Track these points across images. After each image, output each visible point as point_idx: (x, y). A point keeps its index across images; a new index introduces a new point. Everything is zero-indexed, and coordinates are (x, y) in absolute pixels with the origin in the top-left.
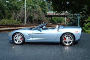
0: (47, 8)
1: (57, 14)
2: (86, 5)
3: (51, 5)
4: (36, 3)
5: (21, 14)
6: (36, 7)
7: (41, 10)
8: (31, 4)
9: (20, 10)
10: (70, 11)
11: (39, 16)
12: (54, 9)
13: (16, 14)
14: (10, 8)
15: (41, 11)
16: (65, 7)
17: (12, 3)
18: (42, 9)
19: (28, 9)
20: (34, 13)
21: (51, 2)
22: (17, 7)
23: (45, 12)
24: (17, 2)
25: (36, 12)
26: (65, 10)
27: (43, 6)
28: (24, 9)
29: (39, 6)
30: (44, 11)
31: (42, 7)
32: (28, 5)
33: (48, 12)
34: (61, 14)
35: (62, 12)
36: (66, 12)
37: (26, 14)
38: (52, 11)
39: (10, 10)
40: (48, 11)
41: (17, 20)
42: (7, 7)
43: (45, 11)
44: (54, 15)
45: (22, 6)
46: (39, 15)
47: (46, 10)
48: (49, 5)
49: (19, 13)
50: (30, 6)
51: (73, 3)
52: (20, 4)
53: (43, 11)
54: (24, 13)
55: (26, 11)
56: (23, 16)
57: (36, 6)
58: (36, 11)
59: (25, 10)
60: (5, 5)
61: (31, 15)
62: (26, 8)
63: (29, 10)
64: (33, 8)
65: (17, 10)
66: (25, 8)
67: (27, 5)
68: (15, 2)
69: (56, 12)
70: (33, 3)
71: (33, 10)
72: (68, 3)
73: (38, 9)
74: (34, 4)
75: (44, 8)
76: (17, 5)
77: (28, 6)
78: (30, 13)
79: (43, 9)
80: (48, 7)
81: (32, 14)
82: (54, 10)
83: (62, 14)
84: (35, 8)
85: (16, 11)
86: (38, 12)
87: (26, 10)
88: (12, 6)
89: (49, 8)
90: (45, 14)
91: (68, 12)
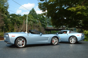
0: (46, 22)
1: (56, 29)
2: (81, 20)
3: (51, 20)
4: (37, 18)
5: (23, 28)
8: (32, 19)
9: (22, 24)
10: (67, 25)
11: (39, 30)
13: (19, 28)
14: (13, 22)
15: (41, 26)
16: (63, 22)
17: (15, 18)
18: (42, 24)
20: (35, 28)
22: (19, 22)
24: (20, 17)
25: (36, 26)
26: (62, 25)
28: (25, 23)
29: (39, 21)
31: (42, 22)
32: (29, 20)
33: (47, 27)
34: (59, 29)
35: (60, 27)
36: (64, 26)
38: (50, 25)
39: (14, 24)
42: (10, 22)
43: (45, 25)
44: (52, 29)
46: (39, 29)
48: (48, 20)
49: (21, 27)
50: (32, 21)
51: (70, 18)
52: (22, 19)
53: (43, 25)
54: (26, 27)
56: (25, 30)
57: (36, 21)
59: (27, 24)
60: (9, 20)
61: (32, 29)
63: (30, 24)
64: (34, 22)
65: (20, 24)
66: (27, 23)
67: (28, 20)
68: (18, 17)
69: (55, 26)
70: (34, 18)
71: (34, 24)
72: (65, 18)
73: (38, 23)
76: (19, 20)
77: (30, 21)
78: (31, 27)
79: (43, 24)
82: (53, 25)
85: (18, 25)
86: (39, 26)
87: (28, 24)
88: (15, 21)
89: (49, 23)
90: (44, 28)
91: (65, 27)
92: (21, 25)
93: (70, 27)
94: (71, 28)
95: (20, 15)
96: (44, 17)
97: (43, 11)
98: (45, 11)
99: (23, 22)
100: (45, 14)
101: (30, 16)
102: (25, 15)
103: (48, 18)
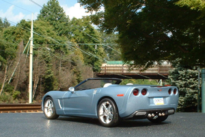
1: (135, 71)
3: (117, 42)
4: (66, 34)
5: (17, 70)
6: (64, 47)
7: (81, 57)
8: (49, 38)
10: (177, 59)
11: (75, 77)
12: (126, 54)
15: (81, 62)
16: (160, 49)
18: (85, 55)
19: (40, 53)
20: (60, 68)
21: (116, 33)
22: (3, 48)
23: (96, 64)
24: (5, 30)
25: (64, 64)
26: (159, 58)
27: (89, 44)
28: (26, 53)
30: (92, 62)
31: (86, 48)
32: (40, 39)
33: (104, 65)
34: (147, 72)
35: (150, 65)
36: (165, 63)
37: (33, 69)
38: (117, 60)
40: (104, 62)
41: (5, 88)
43: (96, 59)
44: (124, 74)
45: (21, 45)
46: (75, 72)
47: (99, 57)
48: (109, 42)
49: (10, 66)
50: (48, 43)
51: (185, 33)
52: (14, 37)
53: (90, 61)
54: (28, 67)
55: (34, 59)
56: (25, 76)
57: (65, 43)
58: (64, 59)
59: (31, 56)
61: (49, 73)
62: (34, 49)
63: (44, 57)
64: (57, 49)
65: (5, 55)
66: (31, 52)
67: (36, 41)
69: (132, 62)
70: (55, 33)
71: (57, 55)
72: (170, 35)
73: (71, 53)
74: (60, 39)
75: (91, 50)
77: (41, 43)
78: (45, 66)
79: (90, 54)
80: (106, 48)
81: (54, 69)
82: (126, 58)
83: (149, 71)
84: (62, 49)
86: (74, 64)
87: (35, 56)
89: (110, 51)
90: (94, 71)
91: (170, 64)
92: (12, 58)
93: (187, 67)
94: (189, 71)
95: (7, 24)
96: (92, 30)
97: (90, 9)
98: (95, 7)
99: (16, 48)
100: (95, 20)
101: (43, 25)
102: (23, 21)
103: (109, 32)
